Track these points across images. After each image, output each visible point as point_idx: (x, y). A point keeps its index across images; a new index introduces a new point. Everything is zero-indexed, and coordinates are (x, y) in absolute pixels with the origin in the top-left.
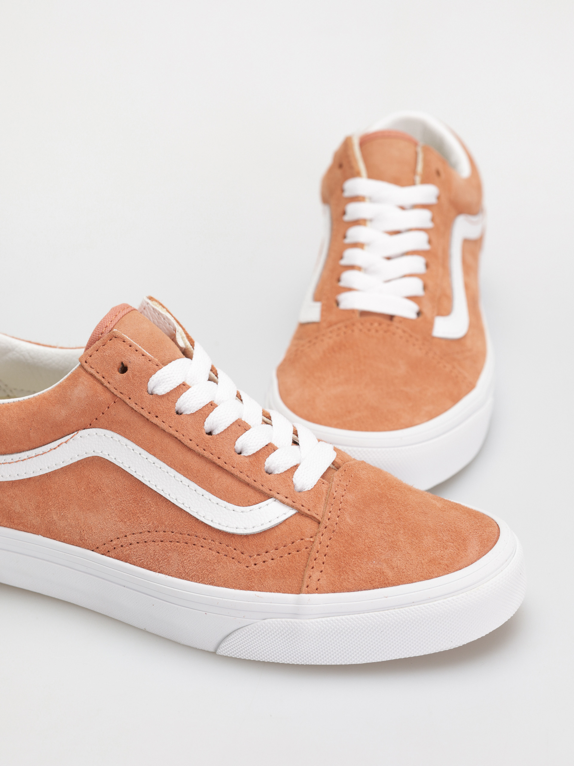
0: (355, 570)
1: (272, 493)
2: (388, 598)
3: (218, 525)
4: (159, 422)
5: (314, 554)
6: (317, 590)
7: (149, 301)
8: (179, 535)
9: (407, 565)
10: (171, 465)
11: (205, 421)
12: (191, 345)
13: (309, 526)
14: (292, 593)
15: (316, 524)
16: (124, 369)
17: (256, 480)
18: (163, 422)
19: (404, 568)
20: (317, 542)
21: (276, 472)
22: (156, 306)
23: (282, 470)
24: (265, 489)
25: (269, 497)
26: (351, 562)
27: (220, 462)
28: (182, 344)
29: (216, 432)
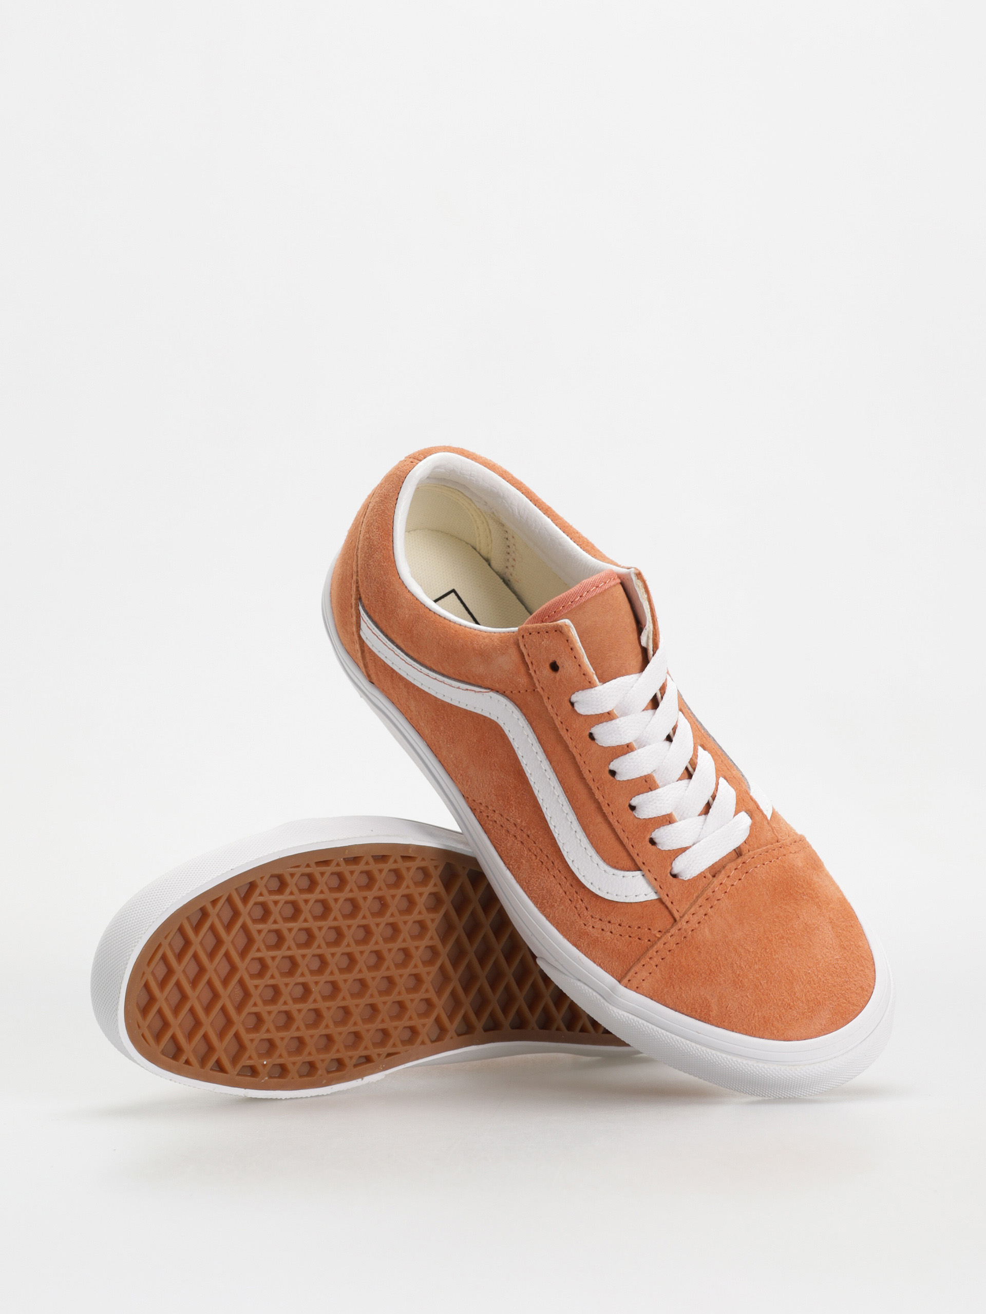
0: (683, 989)
1: (643, 867)
2: (700, 1035)
3: (576, 869)
4: (566, 736)
5: (652, 952)
6: (637, 989)
7: (634, 578)
8: (539, 850)
9: (737, 1010)
10: (561, 782)
11: (612, 761)
12: (653, 650)
13: (663, 921)
14: (613, 976)
15: (672, 920)
16: (554, 667)
17: (634, 847)
18: (571, 738)
19: (734, 1012)
20: (663, 940)
21: (660, 847)
22: (639, 587)
23: (666, 848)
24: (639, 861)
25: (639, 869)
26: (684, 979)
27: (606, 809)
28: (644, 643)
29: (619, 777)
